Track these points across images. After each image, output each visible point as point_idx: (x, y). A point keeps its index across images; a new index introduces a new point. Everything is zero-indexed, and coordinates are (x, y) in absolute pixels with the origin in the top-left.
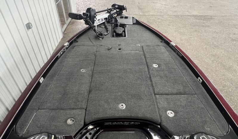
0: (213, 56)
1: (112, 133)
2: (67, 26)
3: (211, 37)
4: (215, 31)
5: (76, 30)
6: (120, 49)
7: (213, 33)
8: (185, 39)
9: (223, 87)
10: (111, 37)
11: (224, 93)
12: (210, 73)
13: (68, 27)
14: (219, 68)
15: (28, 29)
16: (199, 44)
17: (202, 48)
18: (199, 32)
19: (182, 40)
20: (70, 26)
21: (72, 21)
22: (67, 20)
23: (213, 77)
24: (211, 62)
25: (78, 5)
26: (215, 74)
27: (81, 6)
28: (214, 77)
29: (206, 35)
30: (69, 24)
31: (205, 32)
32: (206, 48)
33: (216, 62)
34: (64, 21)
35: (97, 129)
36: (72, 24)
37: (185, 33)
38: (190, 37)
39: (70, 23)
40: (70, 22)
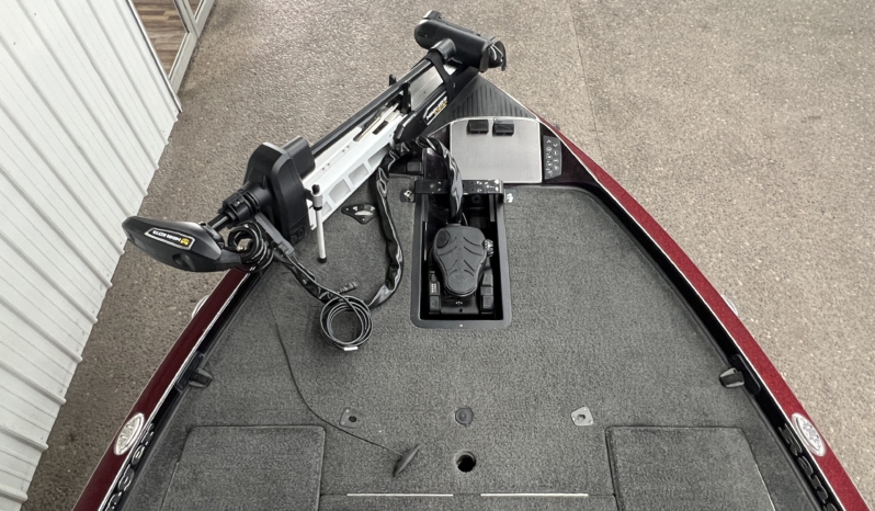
2: (199, 40)
6: (467, 464)
10: (414, 320)
13: (204, 49)
20: (215, 37)
36: (221, 25)
39: (214, 21)
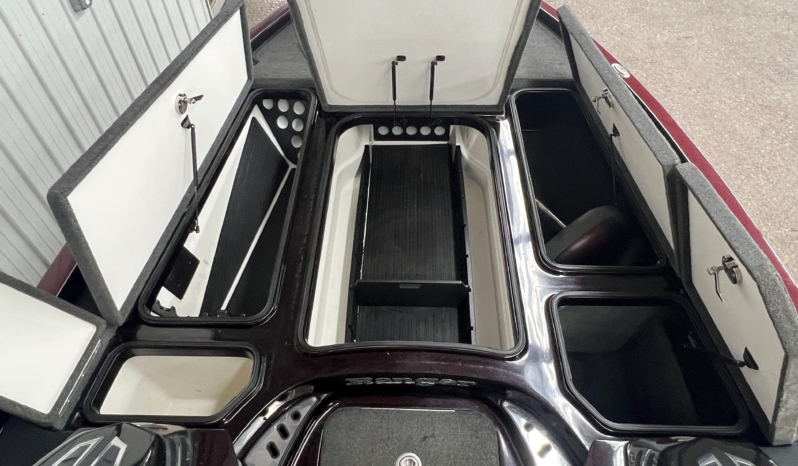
0: (767, 111)
1: (375, 412)
3: (768, 34)
4: (786, 12)
7: (776, 20)
8: (667, 43)
9: (793, 230)
11: (793, 252)
12: (748, 177)
14: (783, 159)
15: (76, 11)
16: (717, 64)
17: (728, 79)
18: (722, 13)
19: (652, 47)
23: (759, 193)
24: (756, 132)
26: (768, 180)
28: (764, 192)
29: (747, 26)
31: (746, 15)
32: (742, 78)
33: (777, 133)
35: (319, 399)
37: (666, 17)
38: (684, 34)
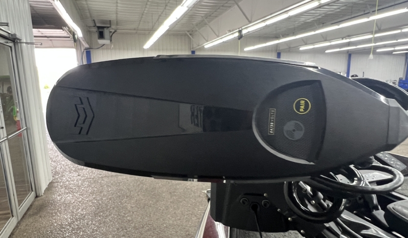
2: (19, 223)
5: (51, 232)
13: (22, 227)
20: (31, 220)
21: (36, 203)
22: (20, 202)
25: (54, 162)
27: (63, 163)
30: (25, 214)
34: (6, 209)
36: (36, 214)
39: (31, 212)
40: (31, 205)
